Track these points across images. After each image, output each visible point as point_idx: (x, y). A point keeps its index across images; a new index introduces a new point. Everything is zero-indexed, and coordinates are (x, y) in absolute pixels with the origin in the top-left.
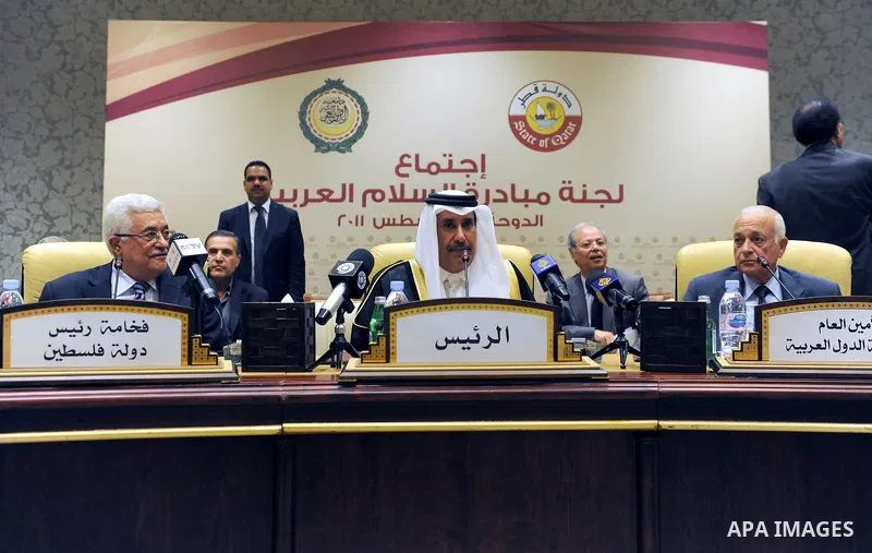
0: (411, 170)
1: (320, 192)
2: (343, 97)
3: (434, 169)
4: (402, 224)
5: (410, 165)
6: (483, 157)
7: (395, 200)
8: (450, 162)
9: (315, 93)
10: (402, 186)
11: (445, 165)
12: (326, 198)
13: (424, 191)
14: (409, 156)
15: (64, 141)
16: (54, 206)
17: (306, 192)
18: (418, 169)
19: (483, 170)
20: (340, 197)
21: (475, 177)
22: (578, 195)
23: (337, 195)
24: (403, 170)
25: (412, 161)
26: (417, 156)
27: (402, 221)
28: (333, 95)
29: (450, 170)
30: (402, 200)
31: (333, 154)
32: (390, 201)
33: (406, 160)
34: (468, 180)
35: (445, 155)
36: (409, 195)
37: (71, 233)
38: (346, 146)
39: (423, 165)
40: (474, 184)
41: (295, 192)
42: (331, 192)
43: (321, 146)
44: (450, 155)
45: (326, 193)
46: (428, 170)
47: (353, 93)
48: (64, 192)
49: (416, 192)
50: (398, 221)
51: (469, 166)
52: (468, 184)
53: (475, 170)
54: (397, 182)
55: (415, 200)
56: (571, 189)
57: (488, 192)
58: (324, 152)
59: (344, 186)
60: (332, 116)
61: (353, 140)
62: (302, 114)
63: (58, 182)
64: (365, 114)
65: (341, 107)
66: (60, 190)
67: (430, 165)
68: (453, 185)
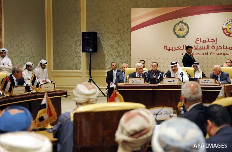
0: (199, 42)
1: (178, 47)
2: (183, 25)
3: (204, 41)
4: (197, 55)
5: (199, 41)
6: (216, 38)
7: (195, 49)
8: (208, 40)
9: (177, 24)
10: (197, 46)
11: (207, 41)
12: (179, 49)
13: (202, 47)
14: (199, 39)
15: (121, 34)
16: (120, 49)
17: (175, 47)
18: (201, 42)
19: (216, 42)
20: (183, 48)
21: (214, 43)
24: (197, 42)
25: (199, 40)
26: (201, 38)
27: (197, 54)
28: (181, 24)
29: (208, 42)
30: (197, 49)
31: (181, 38)
32: (194, 49)
33: (198, 40)
34: (213, 44)
35: (207, 38)
36: (198, 48)
37: (123, 56)
38: (184, 36)
39: (202, 41)
40: (214, 45)
41: (173, 47)
42: (181, 47)
43: (178, 36)
44: (208, 38)
45: (179, 48)
46: (203, 42)
47: (186, 24)
48: (122, 46)
49: (200, 47)
50: (196, 54)
51: (213, 41)
52: (213, 45)
53: (214, 42)
54: (196, 45)
55: (200, 49)
57: (217, 47)
58: (179, 38)
59: (184, 46)
60: (181, 30)
61: (186, 35)
62: (174, 29)
63: (120, 44)
64: (188, 29)
65: (183, 27)
66: (121, 46)
67: (203, 41)
68: (209, 45)
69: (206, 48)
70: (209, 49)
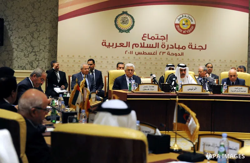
0: (146, 39)
1: (120, 44)
2: (127, 16)
3: (153, 38)
4: (143, 54)
5: (146, 37)
6: (167, 35)
7: (141, 47)
9: (119, 15)
10: (144, 43)
11: (156, 37)
12: (122, 46)
13: (150, 45)
14: (146, 34)
15: (37, 24)
16: (34, 43)
17: (116, 44)
18: (149, 38)
19: (167, 39)
20: (126, 45)
21: (164, 41)
22: (193, 47)
23: (125, 45)
24: (144, 38)
25: (147, 36)
26: (148, 34)
27: (144, 53)
28: (124, 16)
29: (157, 39)
30: (144, 47)
31: (124, 33)
32: (140, 47)
33: (145, 36)
34: (163, 42)
35: (156, 34)
36: (146, 45)
38: (128, 31)
39: (150, 37)
40: (164, 43)
41: (113, 44)
42: (123, 44)
43: (121, 31)
44: (158, 35)
45: (122, 44)
46: (151, 39)
47: (130, 16)
48: (37, 39)
49: (148, 45)
50: (142, 53)
51: (163, 38)
52: (163, 43)
53: (165, 39)
54: (142, 42)
55: (147, 47)
56: (192, 45)
57: (168, 45)
58: (121, 32)
59: (127, 42)
60: (124, 22)
61: (130, 29)
62: (116, 21)
63: (36, 36)
64: (134, 22)
65: (127, 19)
66: (36, 38)
67: (152, 37)
68: (158, 43)
69: (154, 46)
70: (158, 48)
